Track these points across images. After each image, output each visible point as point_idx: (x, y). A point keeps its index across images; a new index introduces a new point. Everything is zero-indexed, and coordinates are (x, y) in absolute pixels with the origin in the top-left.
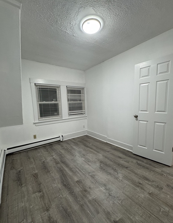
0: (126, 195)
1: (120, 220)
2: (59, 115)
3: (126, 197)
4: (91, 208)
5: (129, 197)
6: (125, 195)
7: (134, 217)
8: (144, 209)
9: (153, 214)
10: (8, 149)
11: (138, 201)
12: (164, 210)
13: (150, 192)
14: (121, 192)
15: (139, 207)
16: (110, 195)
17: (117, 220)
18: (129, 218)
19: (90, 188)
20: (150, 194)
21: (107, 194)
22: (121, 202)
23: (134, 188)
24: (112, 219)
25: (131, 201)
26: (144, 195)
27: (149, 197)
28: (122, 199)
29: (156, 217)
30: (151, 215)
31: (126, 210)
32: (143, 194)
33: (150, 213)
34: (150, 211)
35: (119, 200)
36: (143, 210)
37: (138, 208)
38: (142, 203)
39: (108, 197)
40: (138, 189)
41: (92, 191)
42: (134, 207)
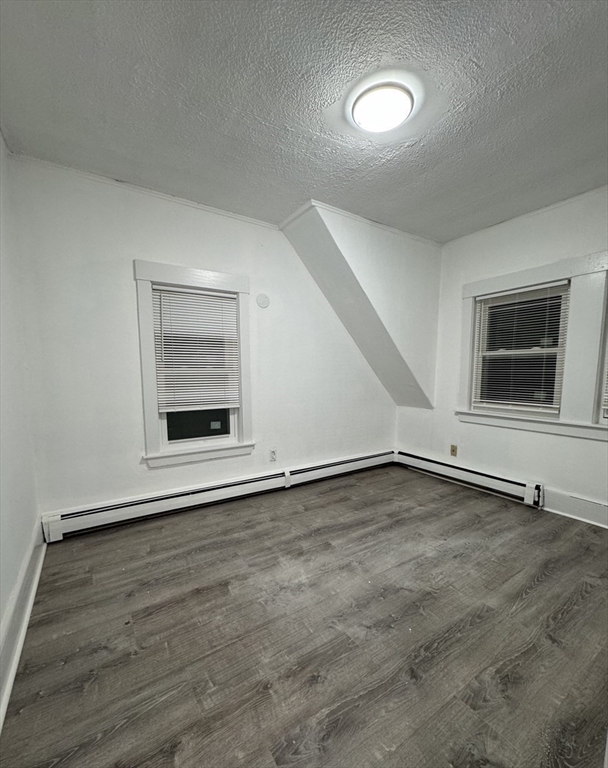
0: (277, 619)
1: (228, 590)
2: (551, 402)
3: (271, 617)
4: (262, 559)
5: (269, 622)
6: (276, 616)
7: (222, 614)
8: (230, 642)
9: (213, 653)
10: (400, 453)
11: (253, 638)
12: (209, 691)
13: (271, 692)
14: (288, 612)
15: (237, 633)
16: (282, 588)
17: (229, 587)
18: (224, 605)
19: (308, 560)
20: (266, 688)
21: (286, 584)
22: (260, 603)
23: (296, 649)
24: (232, 581)
25: (258, 623)
26: (266, 664)
27: (258, 678)
28: (269, 608)
29: (204, 658)
30: (212, 648)
31: (240, 605)
32: (270, 662)
33: (218, 648)
34: (221, 653)
35: (266, 602)
36: (229, 637)
37: (237, 630)
38: (245, 646)
39: (277, 584)
40: (290, 660)
41: (297, 562)
42: (242, 622)
